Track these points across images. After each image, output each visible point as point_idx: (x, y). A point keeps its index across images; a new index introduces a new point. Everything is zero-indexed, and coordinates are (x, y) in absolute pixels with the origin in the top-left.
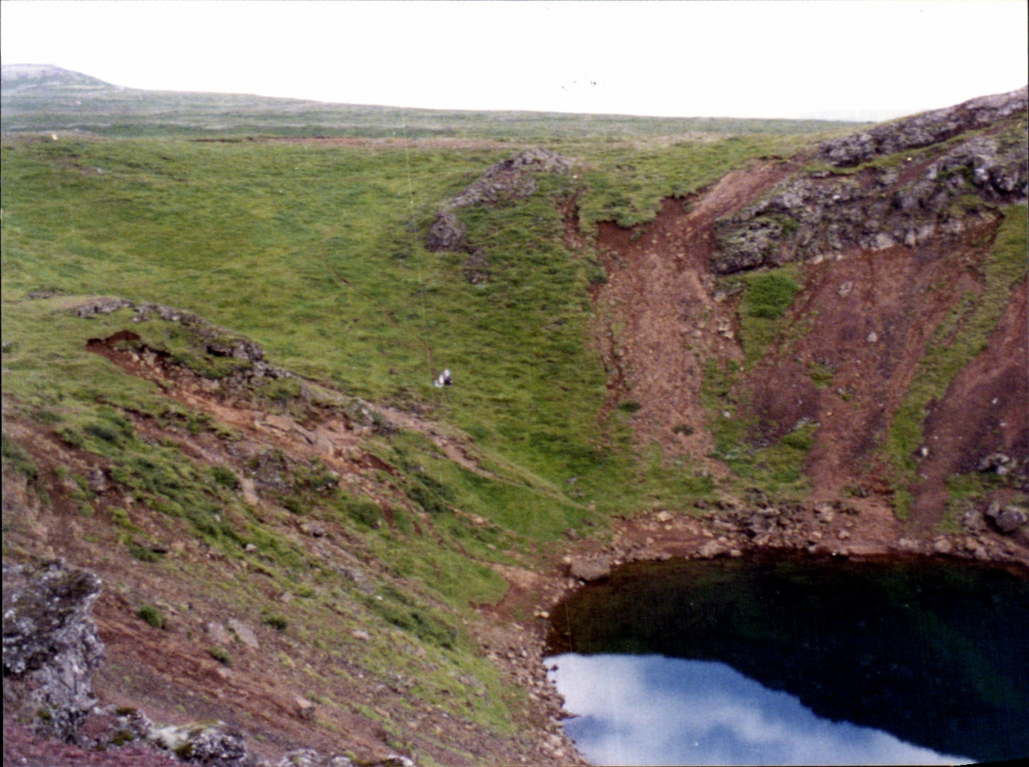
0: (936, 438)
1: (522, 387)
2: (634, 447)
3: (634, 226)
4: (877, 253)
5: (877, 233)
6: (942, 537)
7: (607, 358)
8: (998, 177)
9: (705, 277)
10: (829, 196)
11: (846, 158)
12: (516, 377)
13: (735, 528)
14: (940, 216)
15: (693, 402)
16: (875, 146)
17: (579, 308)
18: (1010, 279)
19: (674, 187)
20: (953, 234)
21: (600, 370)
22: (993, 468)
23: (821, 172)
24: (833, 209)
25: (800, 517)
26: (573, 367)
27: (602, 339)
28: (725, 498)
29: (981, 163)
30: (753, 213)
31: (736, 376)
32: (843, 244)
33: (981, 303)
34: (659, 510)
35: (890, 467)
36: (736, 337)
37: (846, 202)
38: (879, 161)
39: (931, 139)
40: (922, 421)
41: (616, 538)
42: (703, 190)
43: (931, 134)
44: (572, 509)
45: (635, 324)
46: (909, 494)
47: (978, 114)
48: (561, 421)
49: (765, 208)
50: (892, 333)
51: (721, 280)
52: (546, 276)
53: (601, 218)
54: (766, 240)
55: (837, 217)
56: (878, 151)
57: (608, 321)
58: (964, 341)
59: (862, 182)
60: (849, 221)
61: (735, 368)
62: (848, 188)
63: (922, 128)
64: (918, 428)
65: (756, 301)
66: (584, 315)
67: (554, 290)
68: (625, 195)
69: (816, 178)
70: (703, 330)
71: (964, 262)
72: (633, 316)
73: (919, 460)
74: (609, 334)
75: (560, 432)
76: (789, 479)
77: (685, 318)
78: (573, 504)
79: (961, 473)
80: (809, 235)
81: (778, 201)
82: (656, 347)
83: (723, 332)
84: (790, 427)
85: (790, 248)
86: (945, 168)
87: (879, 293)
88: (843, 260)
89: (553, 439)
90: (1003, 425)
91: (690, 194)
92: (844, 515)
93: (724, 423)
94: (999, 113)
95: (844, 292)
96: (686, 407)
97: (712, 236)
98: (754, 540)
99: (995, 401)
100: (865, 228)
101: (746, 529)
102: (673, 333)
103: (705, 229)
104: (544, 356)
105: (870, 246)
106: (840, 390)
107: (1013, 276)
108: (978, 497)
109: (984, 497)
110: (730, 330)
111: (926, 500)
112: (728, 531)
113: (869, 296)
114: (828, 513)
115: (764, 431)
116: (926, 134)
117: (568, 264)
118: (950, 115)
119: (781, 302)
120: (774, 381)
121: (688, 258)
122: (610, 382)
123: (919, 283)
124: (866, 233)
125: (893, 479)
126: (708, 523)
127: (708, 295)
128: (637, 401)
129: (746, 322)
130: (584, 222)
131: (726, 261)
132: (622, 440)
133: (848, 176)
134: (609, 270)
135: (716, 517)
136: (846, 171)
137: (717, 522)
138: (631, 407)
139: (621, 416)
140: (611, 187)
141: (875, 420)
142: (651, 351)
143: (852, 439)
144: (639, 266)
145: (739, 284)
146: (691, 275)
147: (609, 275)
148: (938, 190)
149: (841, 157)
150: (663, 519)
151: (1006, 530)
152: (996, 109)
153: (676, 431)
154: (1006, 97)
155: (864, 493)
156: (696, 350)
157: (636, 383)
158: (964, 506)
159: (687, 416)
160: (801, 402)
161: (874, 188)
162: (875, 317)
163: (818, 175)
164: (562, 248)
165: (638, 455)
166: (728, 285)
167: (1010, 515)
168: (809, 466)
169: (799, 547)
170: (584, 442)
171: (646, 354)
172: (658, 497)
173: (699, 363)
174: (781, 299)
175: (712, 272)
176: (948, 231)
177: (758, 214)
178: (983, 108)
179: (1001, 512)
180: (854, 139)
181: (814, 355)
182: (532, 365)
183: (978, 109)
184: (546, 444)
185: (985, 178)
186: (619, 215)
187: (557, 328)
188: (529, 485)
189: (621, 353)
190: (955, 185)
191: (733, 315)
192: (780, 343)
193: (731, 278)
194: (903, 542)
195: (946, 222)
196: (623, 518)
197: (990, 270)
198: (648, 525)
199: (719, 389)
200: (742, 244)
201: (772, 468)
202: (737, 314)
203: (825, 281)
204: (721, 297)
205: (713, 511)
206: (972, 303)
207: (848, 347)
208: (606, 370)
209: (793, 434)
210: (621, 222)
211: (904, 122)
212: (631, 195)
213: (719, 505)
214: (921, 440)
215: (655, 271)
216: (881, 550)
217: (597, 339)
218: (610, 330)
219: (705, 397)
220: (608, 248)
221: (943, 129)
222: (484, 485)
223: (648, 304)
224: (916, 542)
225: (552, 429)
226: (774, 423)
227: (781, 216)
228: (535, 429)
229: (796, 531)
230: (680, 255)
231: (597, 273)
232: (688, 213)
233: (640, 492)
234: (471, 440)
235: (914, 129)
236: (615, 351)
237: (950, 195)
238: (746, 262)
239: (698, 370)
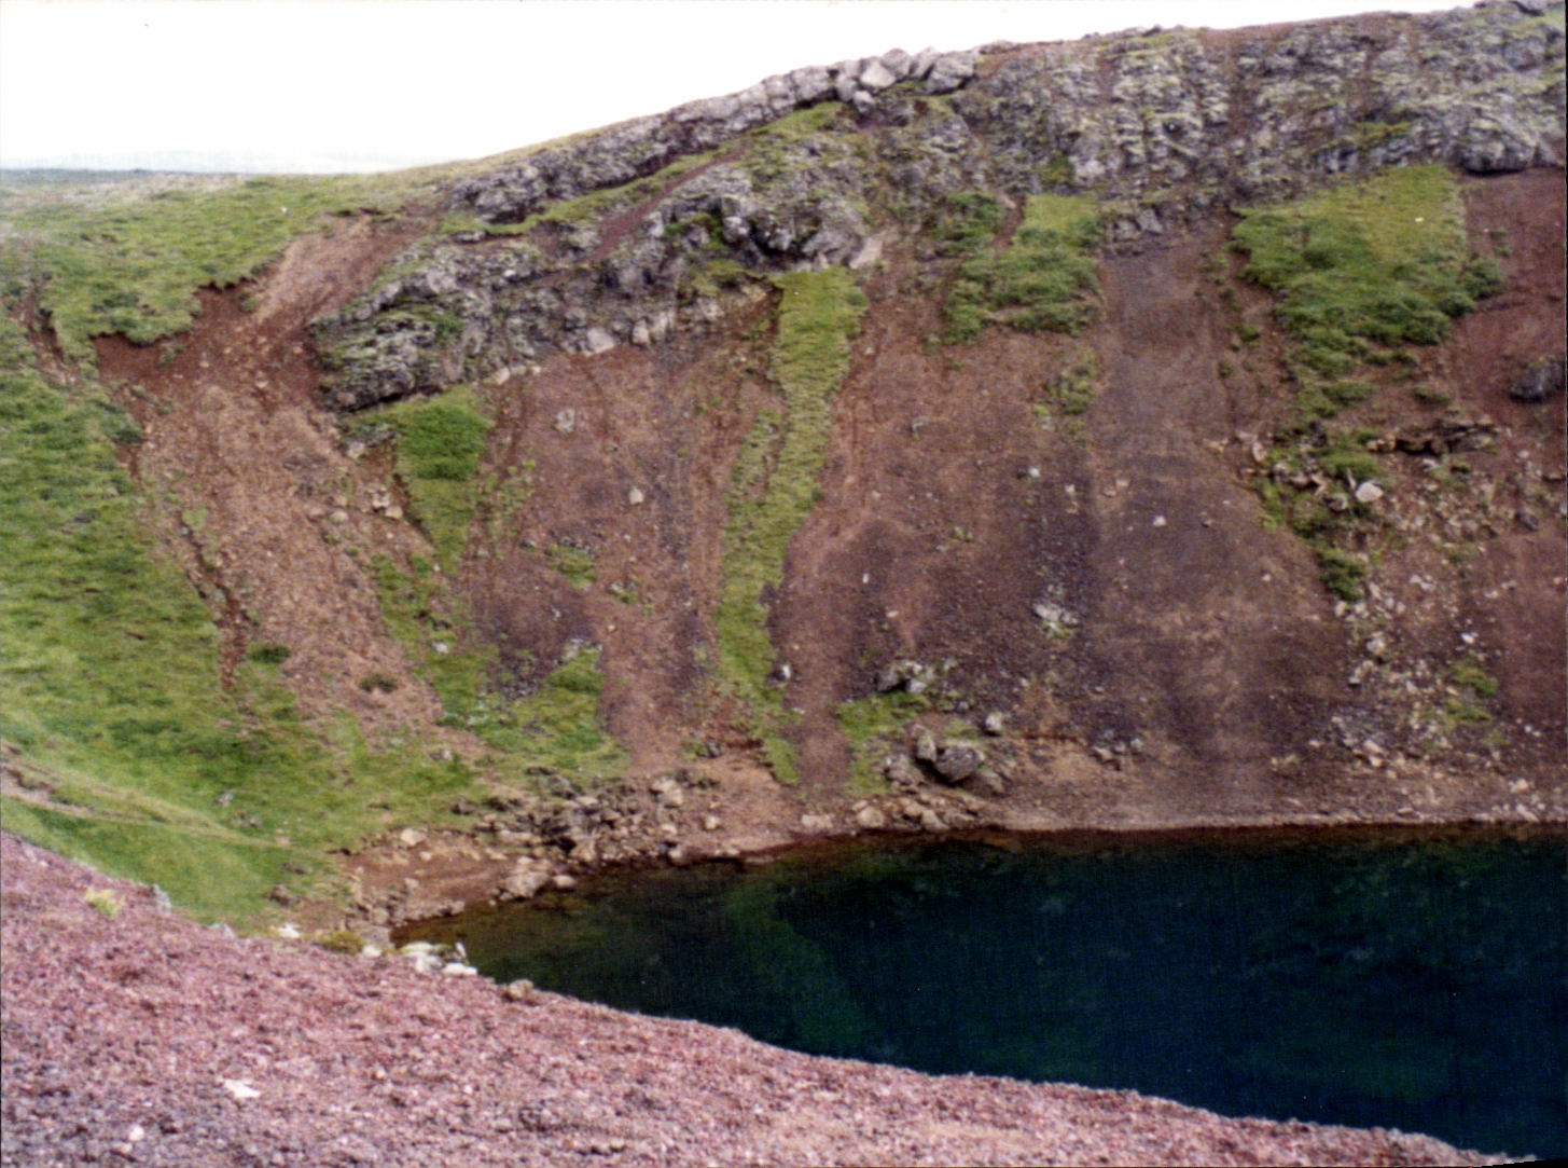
0: (796, 647)
1: (53, 641)
2: (308, 724)
3: (158, 341)
4: (592, 359)
5: (586, 327)
6: (863, 803)
7: (196, 575)
8: (766, 229)
9: (320, 417)
10: (499, 271)
11: (507, 208)
12: (33, 625)
13: (538, 840)
14: (680, 296)
15: (375, 634)
16: (546, 186)
17: (112, 490)
18: (822, 387)
19: (209, 269)
20: (706, 322)
21: (194, 598)
22: (902, 685)
23: (472, 233)
24: (506, 292)
25: (633, 805)
26: (140, 596)
27: (175, 542)
28: (502, 792)
29: (734, 207)
30: (377, 306)
31: (431, 581)
32: (537, 349)
33: (789, 428)
34: (399, 828)
35: (740, 704)
36: (406, 514)
37: (526, 280)
38: (557, 211)
39: (631, 172)
40: (762, 623)
41: (356, 889)
42: (264, 271)
43: (629, 162)
44: (251, 849)
45: (221, 509)
46: (785, 742)
47: (697, 130)
48: (152, 694)
49: (397, 295)
50: (664, 485)
51: (351, 421)
52: (31, 437)
53: (96, 330)
54: (414, 349)
55: (517, 306)
56: (553, 195)
57: (173, 508)
58: (783, 489)
59: (541, 247)
60: (538, 310)
61: (426, 568)
62: (526, 257)
63: (616, 152)
64: (760, 636)
65: (420, 453)
66: (125, 501)
67: (57, 461)
68: (125, 286)
69: (464, 242)
70: (348, 508)
71: (738, 364)
72: (214, 495)
73: (782, 686)
74: (185, 531)
75: (162, 715)
76: (589, 745)
77: (306, 491)
78: (247, 841)
79: (855, 698)
80: (479, 336)
81: (418, 284)
82: (274, 543)
83: (383, 509)
84: (556, 655)
85: (455, 361)
86: (674, 219)
87: (621, 423)
88: (544, 375)
89: (153, 729)
90: (892, 614)
91: (244, 280)
92: (697, 791)
93: (441, 663)
94: (728, 127)
95: (565, 426)
96: (367, 643)
97: (309, 349)
98: (574, 853)
99: (866, 579)
100: (566, 320)
101: (556, 838)
102: (297, 518)
103: (294, 337)
104: (76, 583)
105: (579, 349)
106: (615, 587)
107: (824, 380)
108: (894, 733)
109: (902, 730)
110: (393, 504)
111: (815, 748)
112: (528, 845)
113: (604, 429)
114: (670, 789)
115: (515, 670)
116: (620, 163)
117: (65, 413)
118: (654, 132)
119: (469, 451)
120: (501, 582)
121: (277, 387)
122: (218, 615)
123: (677, 403)
124: (568, 327)
125: (752, 722)
126: (489, 837)
127: (335, 449)
128: (280, 642)
129: (419, 488)
130: (65, 338)
131: (350, 388)
132: (283, 714)
133: (518, 236)
134: (142, 419)
135: (499, 825)
136: (514, 228)
137: (505, 833)
138: (272, 655)
139: (261, 671)
140: (91, 273)
141: (687, 630)
142: (269, 554)
143: (661, 665)
144: (192, 407)
145: (385, 426)
146: (294, 417)
147: (144, 427)
148: (672, 253)
149: (497, 207)
150: (412, 843)
151: (957, 778)
152: (721, 121)
153: (367, 687)
154: (733, 102)
155: (714, 750)
156: (346, 545)
157: (265, 610)
158: (875, 750)
159: (376, 659)
160: (558, 614)
161: (564, 255)
162: (627, 462)
163: (467, 237)
164: (39, 384)
165: (322, 738)
166: (367, 429)
167: (958, 754)
168: (608, 719)
169: (654, 854)
170: (212, 728)
171: (263, 559)
172: (386, 807)
173: (360, 565)
174: (467, 446)
175: (330, 409)
176: (697, 318)
177: (385, 307)
178: (701, 119)
179: (940, 751)
180: (514, 175)
181: (551, 533)
182: (57, 599)
183: (694, 121)
184: (146, 740)
185: (744, 231)
186: (128, 323)
187: (83, 529)
188: (157, 818)
189: (219, 563)
190: (694, 244)
191: (390, 479)
192: (486, 520)
193: (369, 416)
194: (809, 821)
195: (691, 304)
196: (346, 852)
197: (785, 373)
198: (389, 856)
199: (413, 607)
200: (374, 358)
201: (548, 729)
202: (397, 477)
203: (527, 409)
204: (357, 450)
205: (492, 816)
206: (775, 427)
207: (599, 514)
208: (203, 595)
209: (565, 669)
210: (132, 333)
211: (583, 144)
212: (137, 286)
213: (495, 805)
214: (774, 654)
215: (224, 415)
216: (779, 840)
217: (168, 542)
218: (183, 524)
219: (393, 624)
220: (125, 381)
221: (649, 155)
222: (83, 831)
223: (231, 472)
224: (828, 817)
225: (145, 711)
226: (524, 653)
227: (427, 308)
228: (114, 714)
229: (634, 828)
230: (262, 385)
231: (122, 426)
232: (250, 312)
233: (352, 801)
234: (15, 752)
235: (602, 155)
236: (207, 559)
237: (692, 261)
238: (389, 389)
239: (363, 578)
